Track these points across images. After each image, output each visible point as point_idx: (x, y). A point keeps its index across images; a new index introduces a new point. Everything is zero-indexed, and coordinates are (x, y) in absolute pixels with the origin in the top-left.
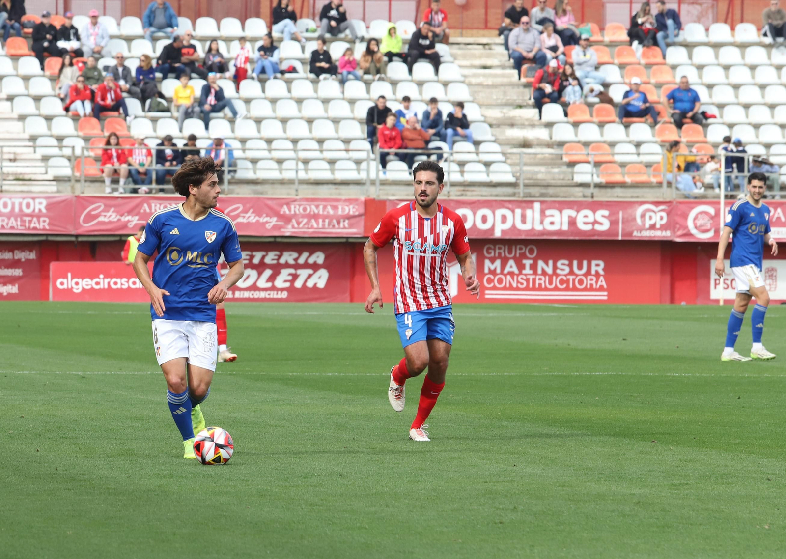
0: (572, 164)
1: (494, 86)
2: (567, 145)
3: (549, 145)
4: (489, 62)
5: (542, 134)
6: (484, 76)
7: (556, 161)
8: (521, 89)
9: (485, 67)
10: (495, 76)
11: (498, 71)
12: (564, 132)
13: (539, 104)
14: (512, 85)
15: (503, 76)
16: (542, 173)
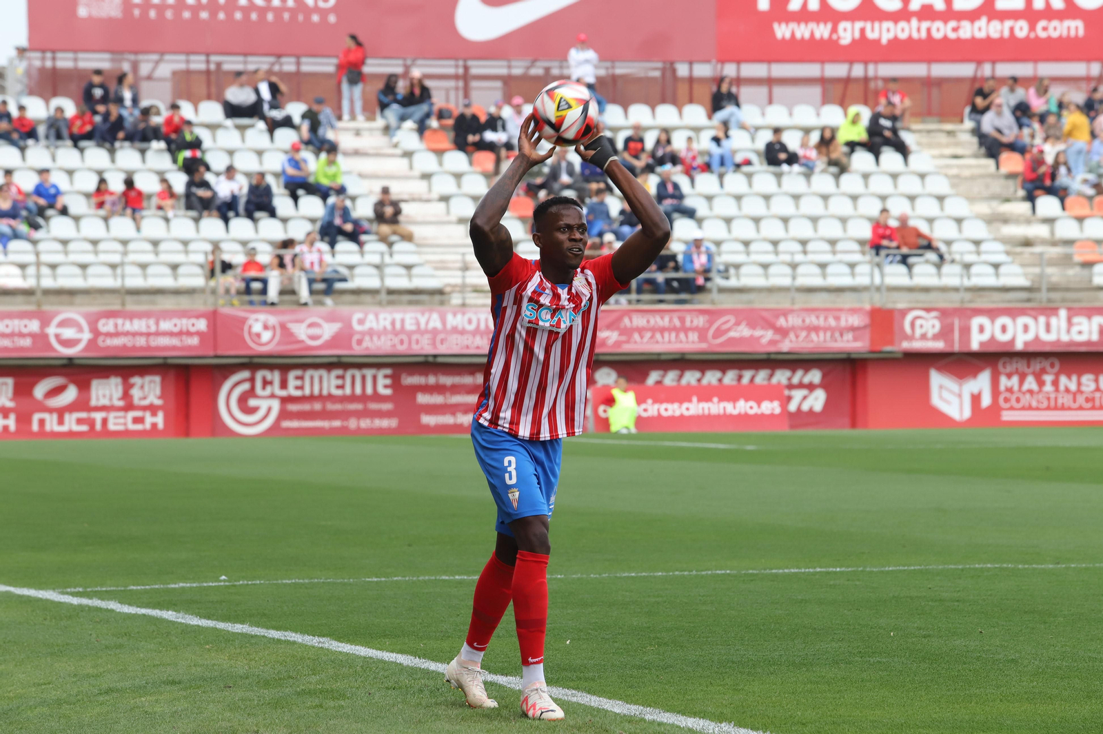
0: (1088, 265)
1: (973, 178)
2: (1077, 244)
3: (1054, 243)
4: (959, 151)
5: (1041, 231)
6: (958, 166)
7: (1066, 261)
8: (1003, 182)
9: (956, 157)
10: (970, 167)
11: (973, 161)
12: (1066, 228)
13: (1031, 198)
14: (991, 176)
15: (979, 166)
16: (1054, 274)
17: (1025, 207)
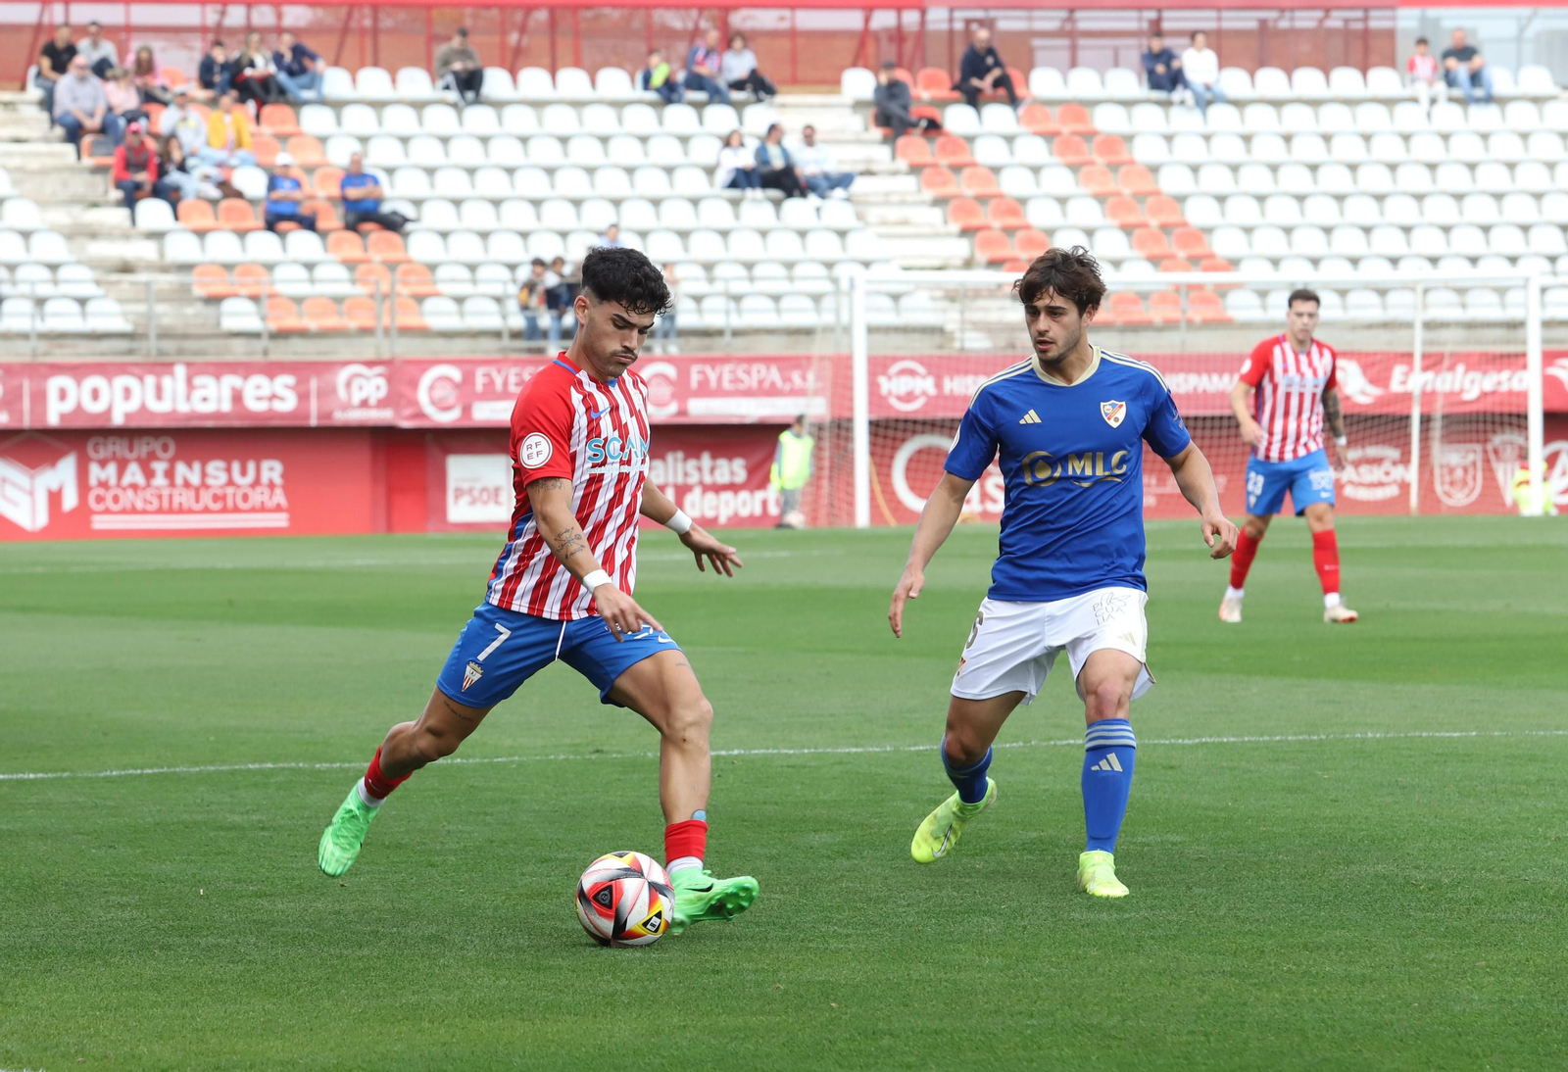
0: (214, 300)
1: (44, 172)
2: (198, 270)
3: (165, 269)
4: (22, 132)
5: (146, 251)
6: (22, 155)
7: (182, 295)
8: (88, 177)
9: (18, 141)
10: (37, 155)
11: (43, 148)
12: (182, 247)
13: (130, 201)
14: (71, 169)
15: (51, 155)
16: (167, 314)
17: (122, 214)
